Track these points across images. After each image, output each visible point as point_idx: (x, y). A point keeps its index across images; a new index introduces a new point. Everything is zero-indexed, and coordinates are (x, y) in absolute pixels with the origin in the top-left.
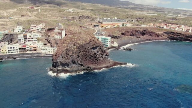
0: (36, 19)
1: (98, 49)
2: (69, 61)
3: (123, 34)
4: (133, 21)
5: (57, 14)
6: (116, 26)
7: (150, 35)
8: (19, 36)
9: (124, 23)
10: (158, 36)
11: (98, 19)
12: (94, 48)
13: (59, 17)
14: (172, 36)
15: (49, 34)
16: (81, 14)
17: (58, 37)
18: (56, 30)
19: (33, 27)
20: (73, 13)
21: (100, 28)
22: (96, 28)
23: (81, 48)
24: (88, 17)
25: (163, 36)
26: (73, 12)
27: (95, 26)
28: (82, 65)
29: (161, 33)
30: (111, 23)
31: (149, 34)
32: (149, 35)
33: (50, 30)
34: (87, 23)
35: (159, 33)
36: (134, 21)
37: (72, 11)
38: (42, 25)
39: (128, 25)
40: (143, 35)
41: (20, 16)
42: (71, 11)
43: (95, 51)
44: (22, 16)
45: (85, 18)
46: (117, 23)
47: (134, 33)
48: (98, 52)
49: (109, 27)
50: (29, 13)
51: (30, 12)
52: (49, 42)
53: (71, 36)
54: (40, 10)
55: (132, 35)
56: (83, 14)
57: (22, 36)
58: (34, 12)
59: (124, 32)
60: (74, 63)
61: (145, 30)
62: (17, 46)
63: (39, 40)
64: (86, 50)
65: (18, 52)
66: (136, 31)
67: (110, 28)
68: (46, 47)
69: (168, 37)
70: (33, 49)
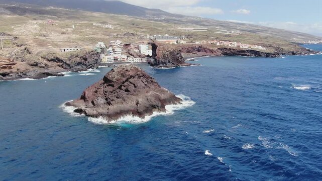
1: (179, 55)
2: (166, 61)
6: (171, 43)
7: (205, 51)
9: (178, 40)
14: (225, 51)
15: (128, 48)
18: (132, 45)
19: (112, 43)
23: (171, 53)
24: (133, 35)
25: (217, 52)
28: (173, 64)
29: (215, 49)
33: (127, 45)
35: (214, 49)
36: (184, 38)
38: (119, 42)
39: (182, 42)
41: (59, 34)
45: (130, 36)
46: (170, 40)
47: (190, 49)
52: (131, 55)
54: (73, 27)
55: (189, 52)
59: (180, 48)
60: (169, 62)
61: (200, 47)
62: (112, 58)
63: (122, 53)
64: (174, 55)
66: (192, 48)
68: (131, 58)
69: (222, 53)
70: (122, 60)
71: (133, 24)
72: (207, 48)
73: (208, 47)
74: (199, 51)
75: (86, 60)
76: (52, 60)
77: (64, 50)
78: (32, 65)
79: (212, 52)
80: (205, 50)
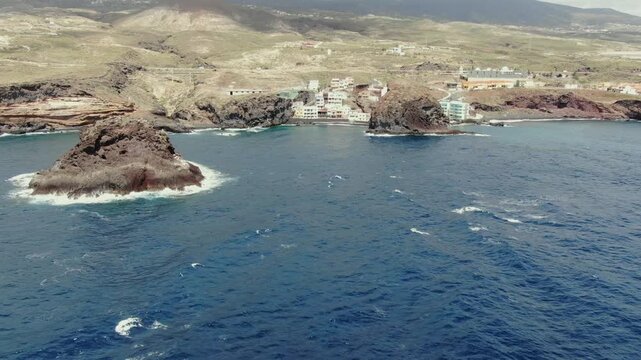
0: (325, 69)
1: (432, 110)
2: (391, 121)
3: (509, 103)
4: (560, 76)
5: (367, 59)
6: (499, 85)
7: (580, 107)
8: (316, 95)
9: (520, 79)
10: (601, 111)
11: (461, 72)
12: (426, 108)
13: (373, 66)
14: (636, 109)
15: (360, 94)
16: (422, 57)
17: (375, 99)
18: (371, 88)
19: (334, 82)
20: (405, 56)
21: (460, 90)
22: (451, 90)
23: (408, 106)
24: (439, 67)
25: (612, 110)
26: (403, 54)
27: (448, 85)
28: (407, 127)
29: (608, 102)
30: (489, 79)
31: (578, 104)
32: (576, 107)
33: (361, 87)
34: (432, 80)
35: (604, 102)
36: (564, 76)
37: (403, 50)
38: (348, 80)
39: (529, 84)
40: (559, 107)
41: (293, 65)
42: (399, 51)
43: (428, 113)
44: (298, 64)
45: (432, 69)
46: (502, 79)
47: (537, 101)
48: (432, 115)
49: (480, 88)
50: (309, 59)
51: (310, 56)
52: (359, 106)
53: (395, 91)
54: (329, 52)
55: (533, 106)
56: (429, 58)
57: (321, 94)
58: (319, 56)
59: (511, 98)
60: (397, 123)
61: (564, 96)
62: (316, 109)
63: (344, 102)
64: (414, 109)
65: (316, 117)
66: (544, 98)
67: (484, 90)
68: (355, 113)
69: (627, 114)
70: (336, 114)
71: (508, 45)
72: (584, 100)
73: (589, 99)
74: (561, 105)
75: (246, 110)
76: (204, 108)
77: (231, 93)
78: (156, 114)
79: (599, 109)
80: (580, 104)
